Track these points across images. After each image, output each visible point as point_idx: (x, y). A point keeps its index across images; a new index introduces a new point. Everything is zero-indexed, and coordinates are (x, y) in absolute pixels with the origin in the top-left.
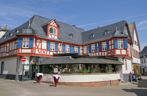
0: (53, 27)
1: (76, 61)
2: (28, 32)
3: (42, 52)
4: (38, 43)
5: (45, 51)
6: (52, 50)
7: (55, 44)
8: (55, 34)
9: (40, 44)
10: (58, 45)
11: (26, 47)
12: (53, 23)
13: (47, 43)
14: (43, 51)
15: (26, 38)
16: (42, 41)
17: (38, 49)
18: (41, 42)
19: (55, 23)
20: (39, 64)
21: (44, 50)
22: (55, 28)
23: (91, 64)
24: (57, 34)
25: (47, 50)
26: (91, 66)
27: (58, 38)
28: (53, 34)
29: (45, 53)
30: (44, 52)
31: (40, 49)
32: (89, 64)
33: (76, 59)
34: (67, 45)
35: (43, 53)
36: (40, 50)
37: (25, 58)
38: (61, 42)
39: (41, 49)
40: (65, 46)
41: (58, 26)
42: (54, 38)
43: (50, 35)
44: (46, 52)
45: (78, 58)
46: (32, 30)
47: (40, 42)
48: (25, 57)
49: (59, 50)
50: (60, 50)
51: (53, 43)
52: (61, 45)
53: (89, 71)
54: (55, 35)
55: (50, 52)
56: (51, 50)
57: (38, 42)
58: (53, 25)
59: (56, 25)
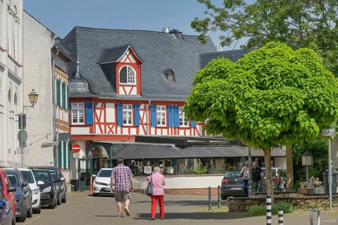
0: (127, 66)
1: (183, 154)
2: (79, 90)
3: (108, 130)
4: (99, 111)
5: (113, 127)
6: (127, 124)
7: (133, 107)
8: (132, 84)
9: (103, 111)
10: (138, 111)
11: (78, 123)
12: (128, 57)
13: (116, 107)
14: (109, 127)
15: (78, 104)
16: (107, 104)
17: (100, 124)
18: (105, 107)
19: (130, 57)
20: (112, 158)
21: (111, 126)
22: (131, 67)
23: (210, 158)
24: (135, 84)
25: (117, 124)
26: (209, 162)
27: (140, 92)
28: (128, 84)
29: (113, 133)
30: (111, 130)
31: (102, 123)
32: (207, 158)
33: (184, 150)
34: (161, 106)
35: (109, 132)
36: (103, 126)
37: (78, 146)
38: (146, 102)
39: (105, 124)
40: (155, 111)
41: (139, 62)
42: (131, 94)
43: (121, 88)
44: (114, 130)
45: (187, 147)
46: (87, 84)
47: (101, 109)
48: (79, 143)
49: (142, 121)
50: (144, 122)
51: (127, 105)
52: (145, 109)
53: (206, 170)
54: (133, 86)
55: (124, 129)
56: (124, 125)
57: (99, 109)
58: (128, 61)
59: (133, 61)
